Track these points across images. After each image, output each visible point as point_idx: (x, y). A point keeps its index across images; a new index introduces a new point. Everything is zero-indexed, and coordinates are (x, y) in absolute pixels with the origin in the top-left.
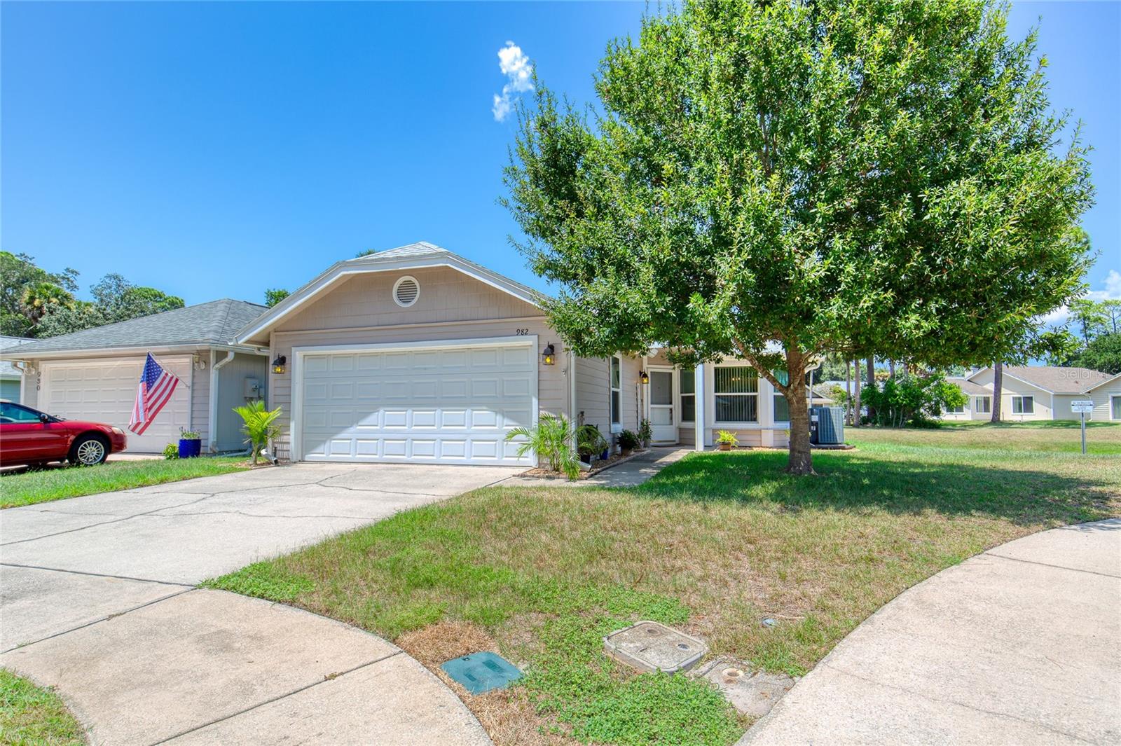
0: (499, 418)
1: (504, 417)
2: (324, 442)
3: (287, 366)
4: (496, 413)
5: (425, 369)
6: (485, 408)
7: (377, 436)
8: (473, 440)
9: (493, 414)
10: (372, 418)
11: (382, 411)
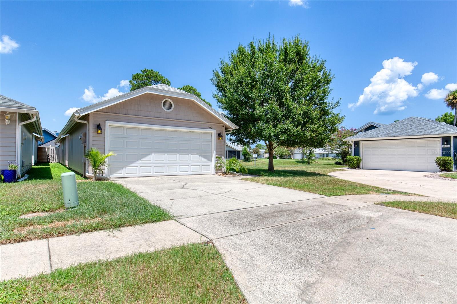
0: (200, 157)
1: (202, 157)
2: (122, 168)
3: (103, 130)
4: (199, 156)
5: (173, 137)
6: (196, 154)
7: (150, 165)
8: (191, 166)
9: (198, 156)
10: (148, 157)
11: (153, 154)
